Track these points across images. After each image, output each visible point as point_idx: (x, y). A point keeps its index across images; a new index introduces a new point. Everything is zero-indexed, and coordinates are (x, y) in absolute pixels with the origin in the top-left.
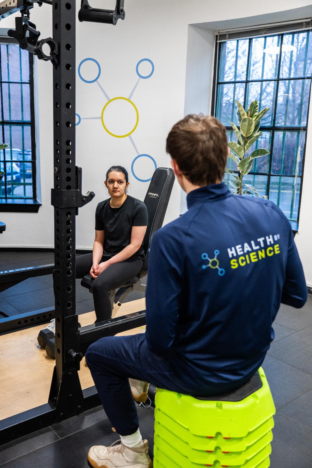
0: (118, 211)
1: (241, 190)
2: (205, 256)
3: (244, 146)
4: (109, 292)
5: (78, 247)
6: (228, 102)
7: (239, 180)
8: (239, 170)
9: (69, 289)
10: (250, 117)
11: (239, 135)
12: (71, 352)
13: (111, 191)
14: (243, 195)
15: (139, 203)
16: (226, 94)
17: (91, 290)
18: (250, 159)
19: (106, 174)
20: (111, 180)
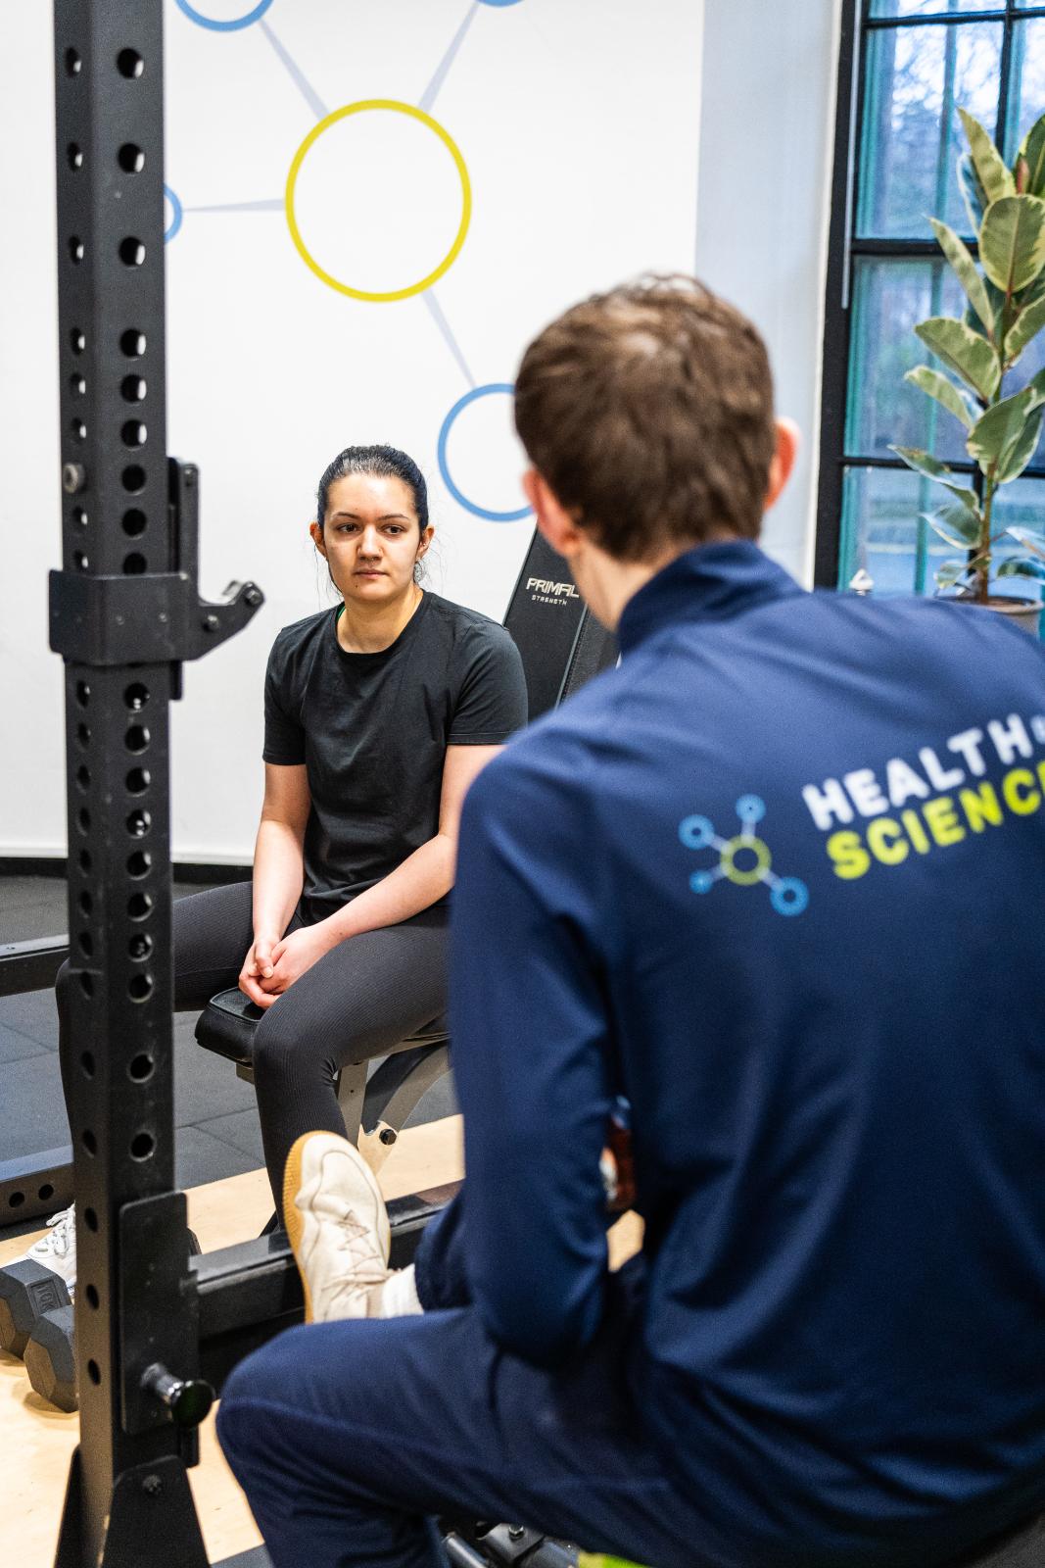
0: (379, 667)
1: (988, 559)
2: (695, 831)
3: (999, 336)
4: (335, 1077)
5: (183, 849)
6: (917, 113)
7: (976, 508)
8: (974, 456)
9: (141, 1067)
10: (1029, 191)
11: (975, 282)
12: (155, 1378)
13: (348, 574)
14: (999, 586)
15: (484, 628)
16: (905, 70)
17: (248, 1064)
18: (1029, 400)
19: (317, 489)
20: (347, 520)
